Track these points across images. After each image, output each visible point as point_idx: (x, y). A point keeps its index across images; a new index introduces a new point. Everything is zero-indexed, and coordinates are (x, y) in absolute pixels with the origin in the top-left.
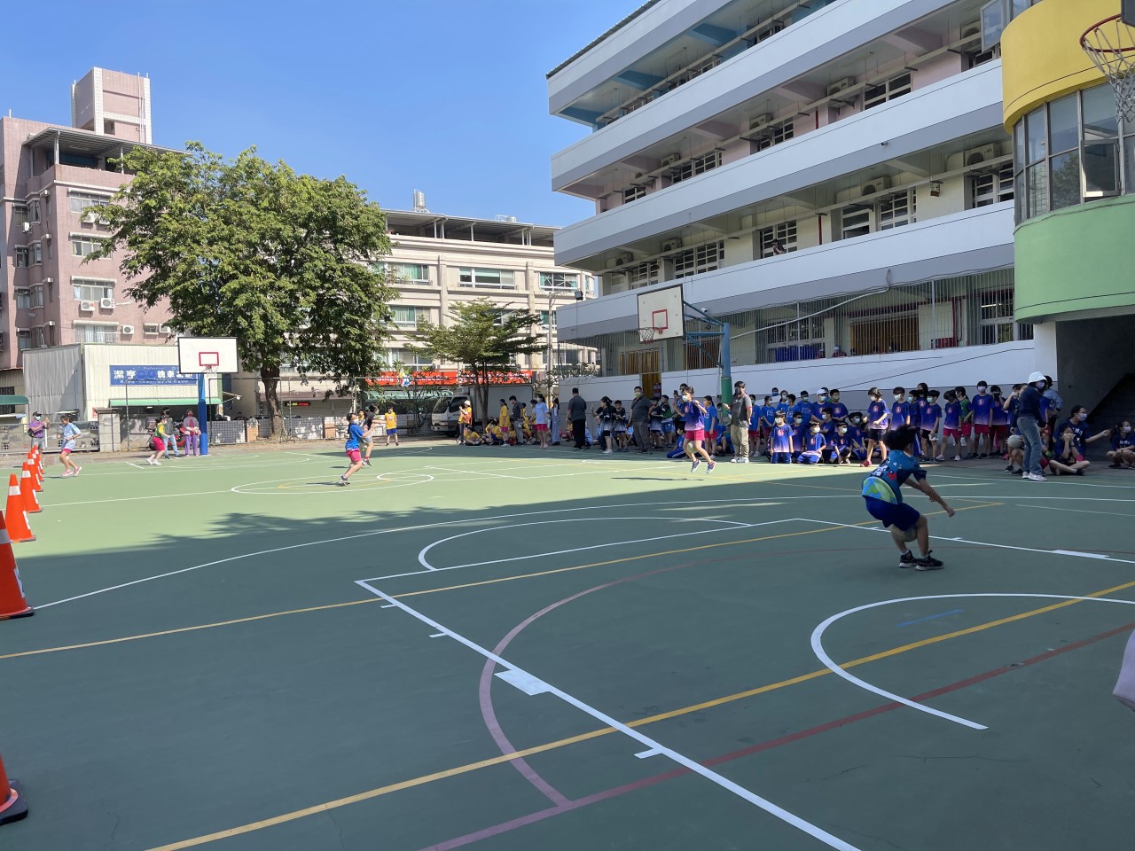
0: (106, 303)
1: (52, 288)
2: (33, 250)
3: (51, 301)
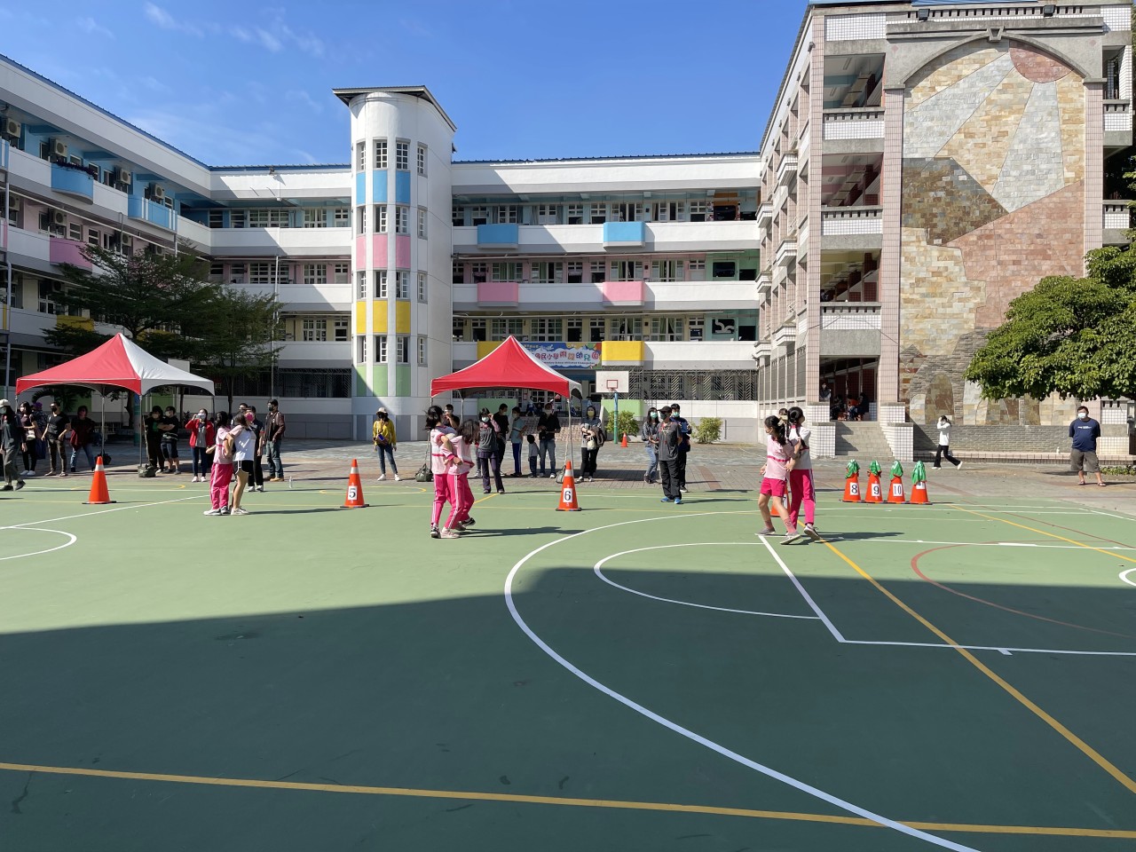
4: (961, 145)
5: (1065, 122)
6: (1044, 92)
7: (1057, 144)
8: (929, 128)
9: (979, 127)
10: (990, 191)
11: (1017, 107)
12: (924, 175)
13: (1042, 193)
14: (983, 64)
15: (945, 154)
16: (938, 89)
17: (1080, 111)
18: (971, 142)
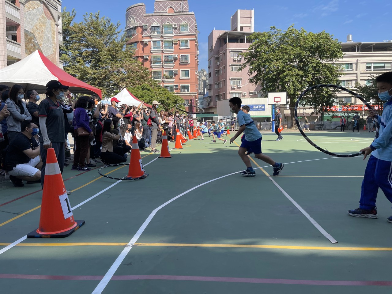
0: (239, 85)
1: (225, 81)
2: (220, 71)
3: (224, 86)
4: (36, 31)
5: (53, 33)
6: (49, 23)
7: (51, 39)
8: (29, 21)
9: (38, 27)
10: (41, 49)
11: (44, 23)
12: (29, 37)
13: (50, 53)
14: (38, 7)
15: (32, 32)
16: (31, 9)
17: (54, 31)
18: (37, 31)
